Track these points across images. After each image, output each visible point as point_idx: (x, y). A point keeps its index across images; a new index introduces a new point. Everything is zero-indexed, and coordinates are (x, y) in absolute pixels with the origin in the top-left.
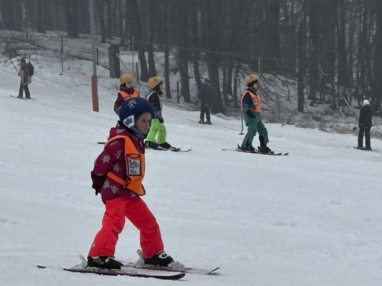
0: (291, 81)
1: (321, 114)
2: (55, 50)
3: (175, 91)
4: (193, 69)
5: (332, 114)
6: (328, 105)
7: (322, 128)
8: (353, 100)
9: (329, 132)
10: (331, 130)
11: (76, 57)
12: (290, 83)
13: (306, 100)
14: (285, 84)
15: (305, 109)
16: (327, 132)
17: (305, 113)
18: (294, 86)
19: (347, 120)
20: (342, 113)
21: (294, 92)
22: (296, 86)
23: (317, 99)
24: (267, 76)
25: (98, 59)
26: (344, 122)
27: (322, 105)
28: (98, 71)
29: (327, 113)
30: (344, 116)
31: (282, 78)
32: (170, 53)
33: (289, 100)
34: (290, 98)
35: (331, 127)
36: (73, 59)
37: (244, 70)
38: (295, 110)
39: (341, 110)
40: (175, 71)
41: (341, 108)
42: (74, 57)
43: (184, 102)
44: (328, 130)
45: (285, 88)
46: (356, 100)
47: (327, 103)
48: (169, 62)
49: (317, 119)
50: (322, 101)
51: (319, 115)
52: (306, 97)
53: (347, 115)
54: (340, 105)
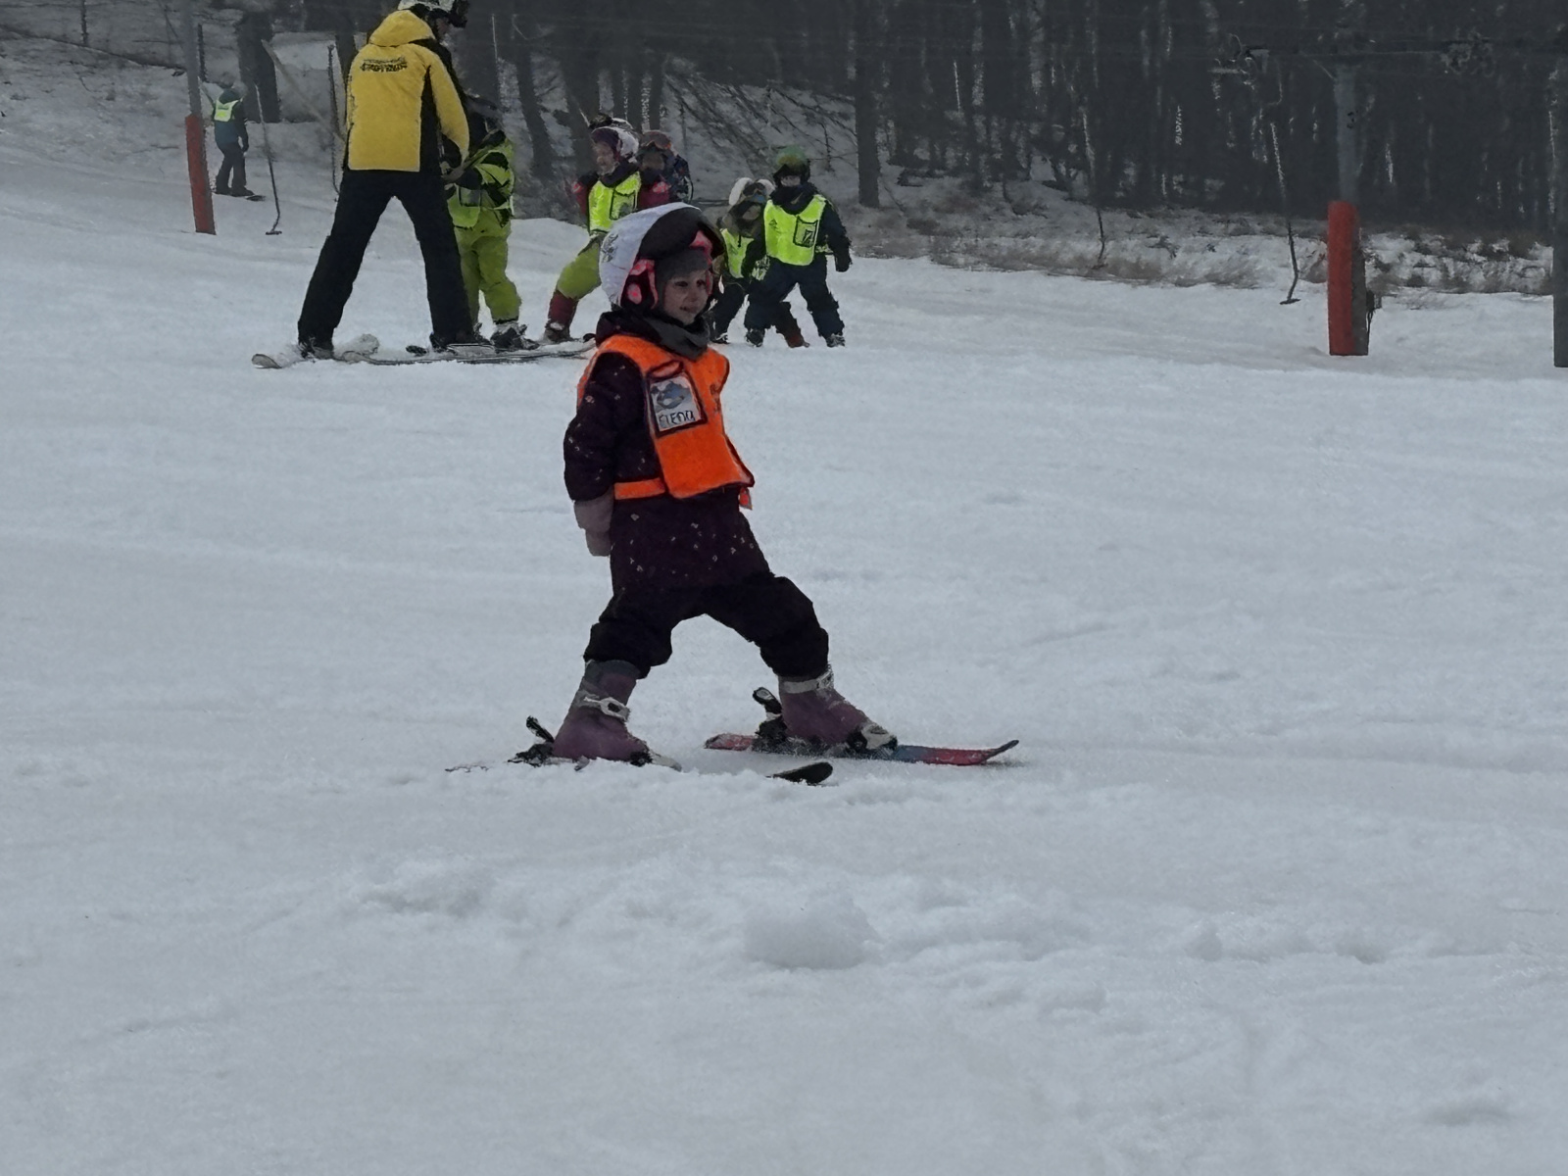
0: (833, 107)
1: (936, 210)
2: (63, 39)
4: (515, 82)
5: (969, 209)
6: (959, 181)
7: (941, 257)
8: (1037, 159)
9: (966, 265)
10: (972, 260)
11: (133, 57)
12: (831, 115)
13: (886, 168)
14: (812, 116)
15: (883, 198)
16: (956, 266)
17: (883, 209)
18: (845, 123)
19: (1022, 227)
20: (1005, 204)
21: (845, 144)
22: (852, 123)
23: (922, 163)
24: (756, 94)
25: (203, 63)
26: (1009, 234)
27: (938, 181)
29: (953, 205)
30: (1009, 213)
31: (806, 98)
33: (829, 169)
34: (834, 164)
35: (970, 250)
36: (122, 66)
37: (682, 77)
38: (852, 202)
39: (1000, 195)
41: (998, 186)
42: (123, 60)
44: (961, 260)
45: (817, 132)
46: (1044, 159)
47: (954, 173)
49: (925, 228)
50: (934, 168)
51: (931, 215)
52: (884, 155)
53: (1020, 210)
54: (995, 180)
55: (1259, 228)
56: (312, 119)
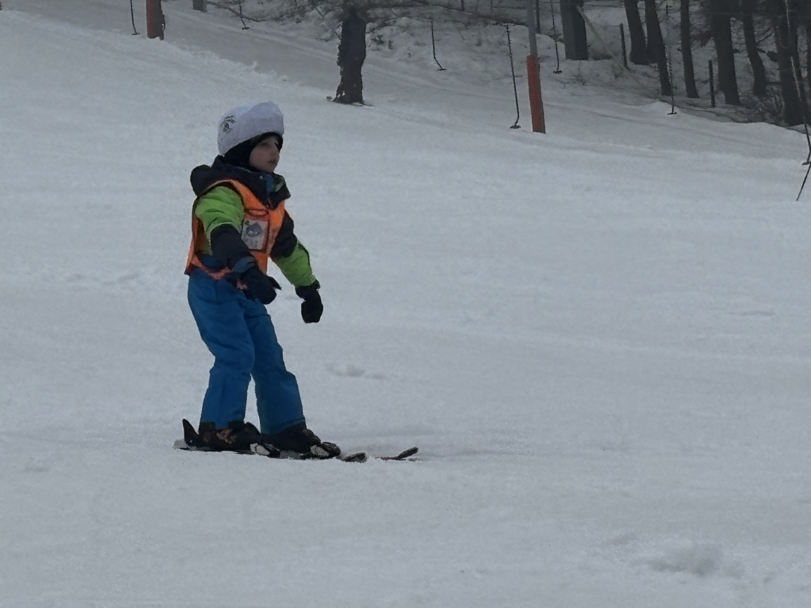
2: (448, 6)
3: (706, 82)
4: (742, 33)
11: (492, 18)
25: (538, 21)
28: (540, 46)
36: (486, 24)
40: (703, 39)
42: (486, 19)
43: (725, 105)
48: (690, 19)
56: (608, 57)
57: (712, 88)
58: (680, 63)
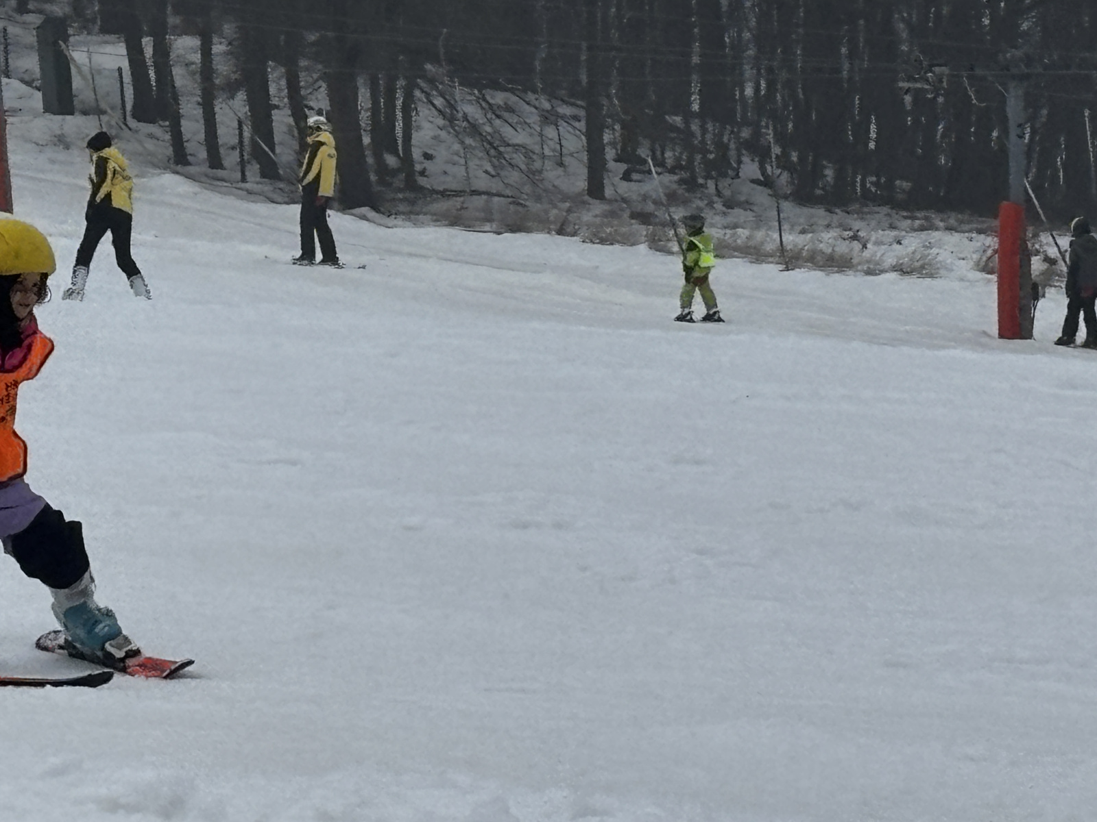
0: (566, 110)
1: (655, 202)
3: (233, 148)
4: (283, 82)
5: (685, 202)
6: (676, 178)
7: (658, 244)
8: (746, 159)
12: (563, 117)
13: (611, 165)
14: (549, 118)
15: (608, 192)
16: (671, 253)
17: (610, 202)
18: (577, 124)
19: (730, 220)
20: (715, 199)
21: (574, 141)
22: (582, 125)
23: (643, 161)
24: (498, 98)
25: (7, 61)
26: (719, 225)
29: (672, 199)
30: (719, 206)
31: (542, 102)
32: (215, 40)
33: (561, 164)
34: (567, 160)
38: (580, 194)
39: (712, 191)
40: (231, 89)
41: (711, 184)
43: (258, 179)
45: (550, 132)
46: (753, 160)
47: (672, 171)
48: (213, 63)
49: (644, 218)
50: (655, 166)
51: (650, 207)
52: (610, 154)
53: (730, 204)
54: (706, 178)
55: (942, 224)
56: (102, 112)
57: (242, 156)
58: (197, 121)
